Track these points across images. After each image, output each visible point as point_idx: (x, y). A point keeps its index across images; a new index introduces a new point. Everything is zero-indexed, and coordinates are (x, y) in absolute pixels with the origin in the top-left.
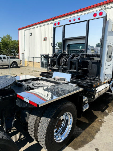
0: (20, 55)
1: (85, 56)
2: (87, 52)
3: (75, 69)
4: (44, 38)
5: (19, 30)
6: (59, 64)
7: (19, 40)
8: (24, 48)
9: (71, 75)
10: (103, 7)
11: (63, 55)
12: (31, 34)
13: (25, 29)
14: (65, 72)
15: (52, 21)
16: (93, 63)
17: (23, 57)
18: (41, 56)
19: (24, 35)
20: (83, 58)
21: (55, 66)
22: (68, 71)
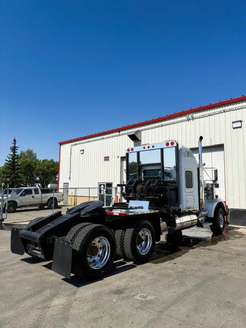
0: (61, 185)
1: (162, 183)
2: (164, 178)
3: (153, 196)
4: (105, 157)
5: (60, 145)
6: (135, 192)
7: (59, 161)
8: (69, 173)
9: (148, 202)
10: (190, 116)
11: (139, 182)
12: (82, 152)
13: (72, 143)
14: (142, 200)
15: (118, 133)
16: (171, 190)
17: (66, 188)
18: (100, 185)
19: (69, 153)
20: (160, 185)
21: (131, 194)
22: (146, 198)
